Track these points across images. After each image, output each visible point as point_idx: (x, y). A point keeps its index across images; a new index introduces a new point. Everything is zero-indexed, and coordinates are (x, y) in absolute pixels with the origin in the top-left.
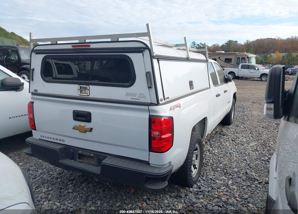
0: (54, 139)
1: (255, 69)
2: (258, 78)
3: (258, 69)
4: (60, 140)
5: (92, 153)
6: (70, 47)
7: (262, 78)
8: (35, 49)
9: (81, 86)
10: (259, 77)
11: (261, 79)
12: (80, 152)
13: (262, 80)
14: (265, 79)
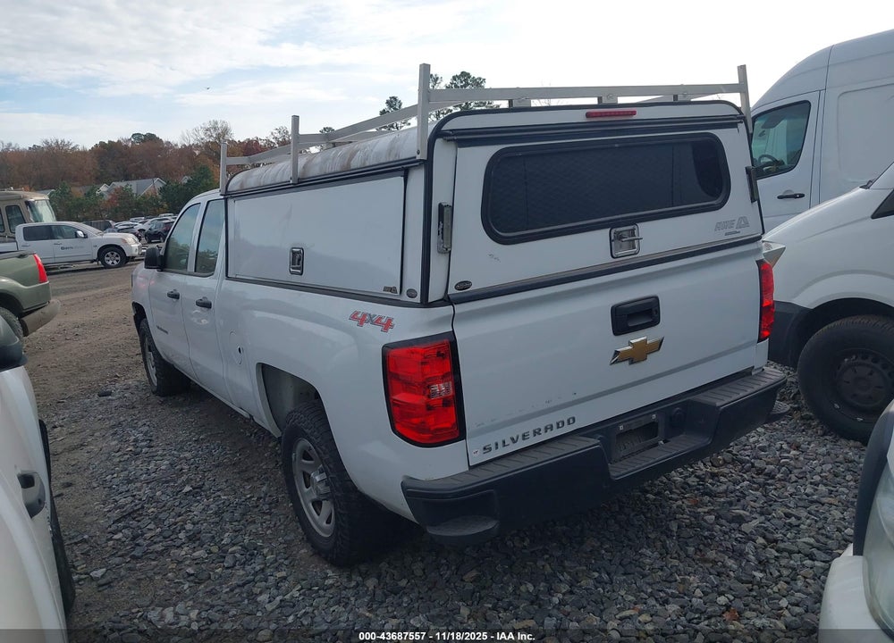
0: (537, 432)
1: (76, 236)
2: (92, 261)
3: (86, 236)
4: (560, 425)
5: (654, 413)
6: (579, 117)
7: (106, 258)
8: (447, 127)
9: (618, 229)
10: (95, 257)
11: (104, 263)
12: (621, 428)
13: (106, 267)
14: (115, 262)
